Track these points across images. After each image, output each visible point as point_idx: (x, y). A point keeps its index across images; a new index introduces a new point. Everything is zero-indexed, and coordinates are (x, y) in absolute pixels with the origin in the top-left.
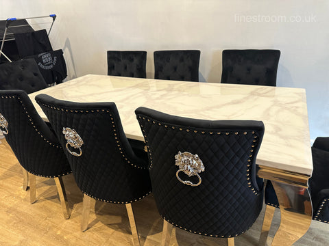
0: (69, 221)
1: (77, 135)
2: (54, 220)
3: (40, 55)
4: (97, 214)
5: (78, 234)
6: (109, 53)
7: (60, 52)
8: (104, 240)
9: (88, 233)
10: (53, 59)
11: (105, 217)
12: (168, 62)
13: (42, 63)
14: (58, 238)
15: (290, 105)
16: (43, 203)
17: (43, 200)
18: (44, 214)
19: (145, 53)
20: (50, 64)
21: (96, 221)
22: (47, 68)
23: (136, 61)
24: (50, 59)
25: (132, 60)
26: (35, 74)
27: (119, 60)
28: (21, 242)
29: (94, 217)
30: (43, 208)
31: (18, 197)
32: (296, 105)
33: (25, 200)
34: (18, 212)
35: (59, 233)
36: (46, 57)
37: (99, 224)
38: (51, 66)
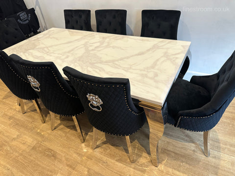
0: (44, 124)
1: (35, 80)
2: (36, 123)
3: (18, 14)
4: (61, 120)
5: (49, 131)
6: (65, 11)
7: (33, 10)
8: (64, 135)
9: (55, 131)
10: (28, 16)
11: (65, 122)
12: (105, 18)
13: (20, 20)
14: (38, 134)
15: (173, 56)
16: (29, 113)
17: (29, 112)
18: (30, 120)
19: (89, 11)
20: (26, 20)
21: (60, 124)
22: (24, 23)
23: (83, 17)
24: (26, 16)
25: (80, 17)
26: (16, 29)
27: (73, 17)
28: (18, 136)
29: (59, 122)
30: (29, 116)
31: (15, 110)
32: (177, 56)
33: (19, 111)
34: (15, 119)
35: (39, 131)
36: (23, 15)
37: (62, 126)
38: (27, 21)
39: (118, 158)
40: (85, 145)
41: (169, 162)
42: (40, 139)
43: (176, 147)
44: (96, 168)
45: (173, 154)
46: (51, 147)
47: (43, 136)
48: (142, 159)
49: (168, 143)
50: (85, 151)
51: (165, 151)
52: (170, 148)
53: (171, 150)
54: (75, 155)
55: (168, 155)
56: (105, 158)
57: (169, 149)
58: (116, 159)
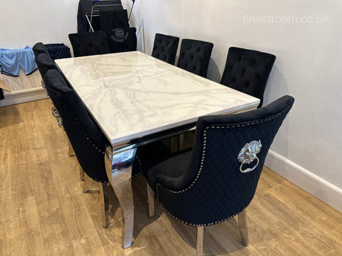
3: (114, 30)
5: (67, 156)
7: (134, 29)
10: (125, 35)
13: (115, 36)
14: (56, 154)
19: (178, 39)
20: (121, 38)
22: (118, 41)
24: (122, 34)
25: (168, 43)
26: (102, 44)
27: (161, 42)
28: (41, 147)
36: (119, 32)
38: (122, 40)
39: (96, 214)
40: (81, 185)
41: (144, 252)
42: (53, 158)
43: (171, 241)
44: (66, 211)
45: (157, 247)
46: (53, 171)
47: (57, 157)
48: (118, 229)
49: (167, 231)
50: (76, 189)
51: (152, 239)
52: (162, 239)
53: (161, 242)
54: (63, 188)
55: (151, 244)
56: (84, 207)
57: (159, 239)
58: (92, 214)
